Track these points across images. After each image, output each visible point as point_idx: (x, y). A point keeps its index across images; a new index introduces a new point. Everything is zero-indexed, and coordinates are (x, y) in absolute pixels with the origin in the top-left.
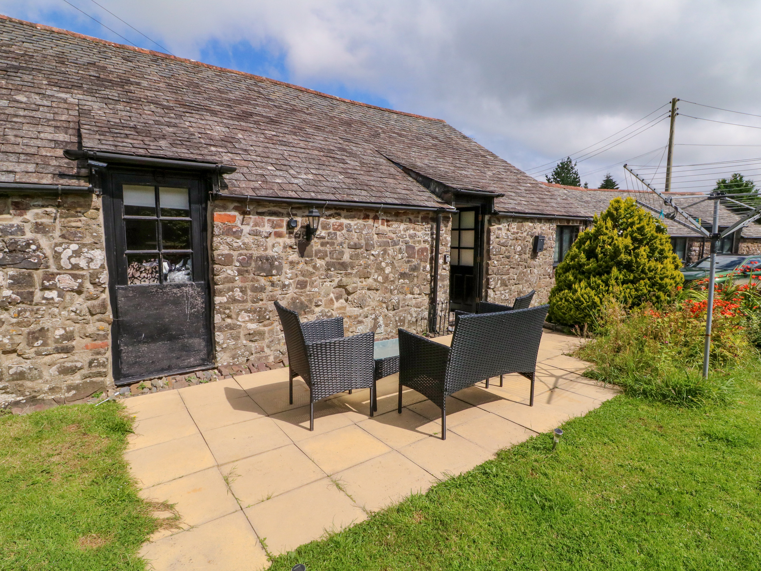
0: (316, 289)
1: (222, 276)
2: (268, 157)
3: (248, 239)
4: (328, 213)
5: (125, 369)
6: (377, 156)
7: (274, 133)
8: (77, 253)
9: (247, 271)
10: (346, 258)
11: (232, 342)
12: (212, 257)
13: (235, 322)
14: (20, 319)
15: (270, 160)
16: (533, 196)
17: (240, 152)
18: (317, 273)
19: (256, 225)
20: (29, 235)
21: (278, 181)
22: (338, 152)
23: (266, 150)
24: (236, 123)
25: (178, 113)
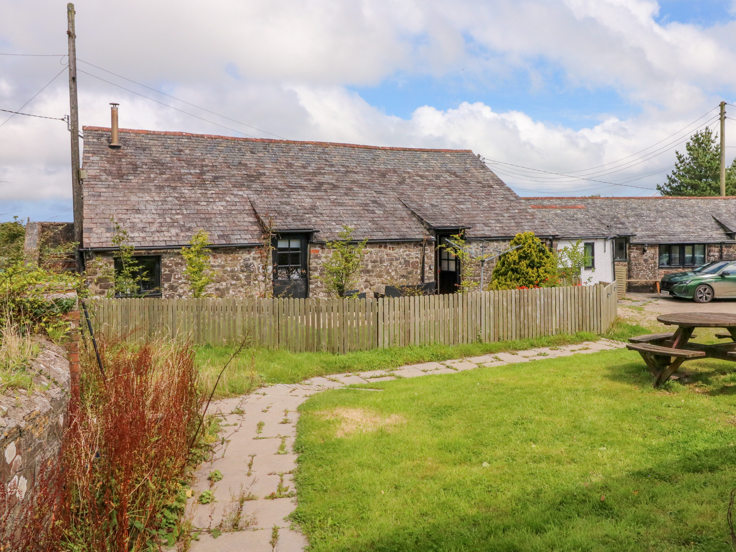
1: (313, 276)
2: (332, 217)
3: (324, 260)
6: (398, 202)
7: (335, 197)
9: (323, 274)
10: (370, 267)
12: (309, 268)
15: (333, 219)
17: (319, 215)
19: (327, 253)
20: (251, 261)
21: (337, 231)
22: (371, 205)
23: (331, 212)
24: (315, 194)
25: (288, 193)
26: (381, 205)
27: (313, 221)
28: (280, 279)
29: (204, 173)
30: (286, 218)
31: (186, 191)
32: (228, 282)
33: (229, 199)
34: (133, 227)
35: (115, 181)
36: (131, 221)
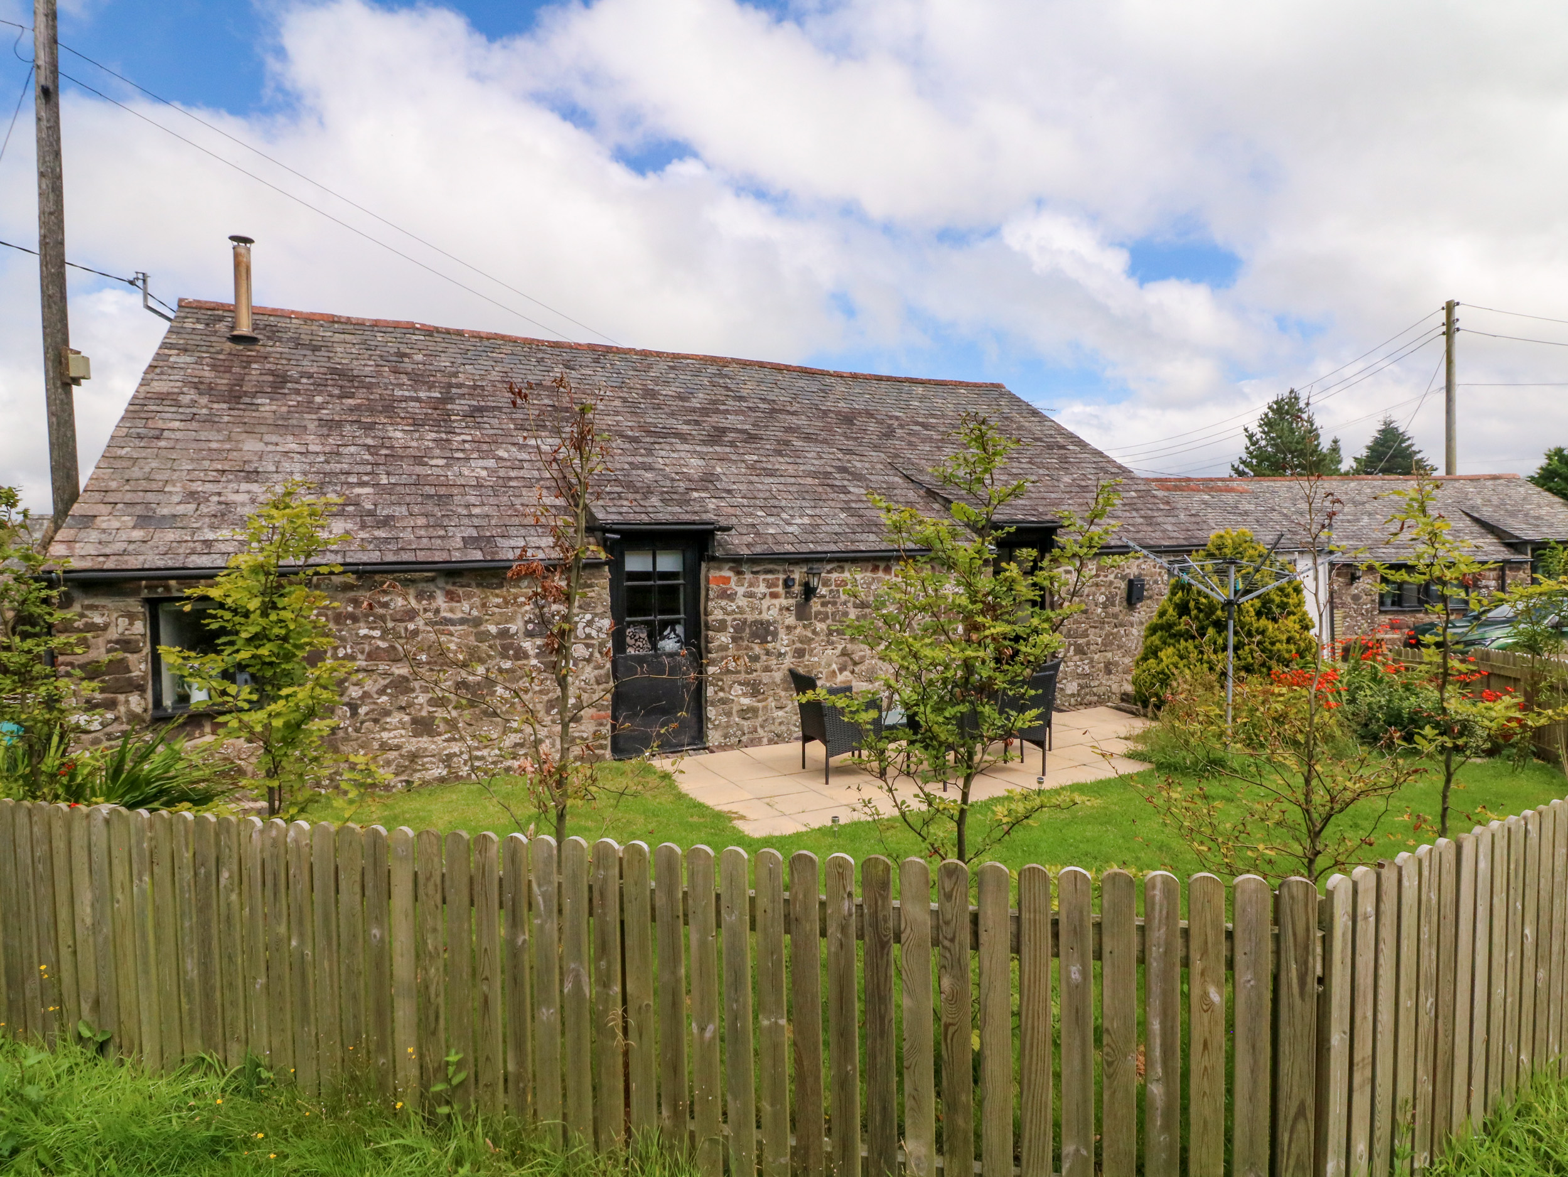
0: (816, 659)
1: (716, 643)
2: (755, 498)
3: (742, 602)
4: (829, 567)
5: (621, 744)
6: (891, 472)
7: (755, 458)
8: (589, 624)
9: (741, 638)
10: (851, 620)
11: (724, 719)
12: (706, 622)
13: (728, 695)
14: (542, 687)
15: (758, 503)
16: (1134, 514)
17: (724, 495)
18: (817, 639)
19: (751, 585)
21: (771, 531)
22: (837, 476)
23: (751, 487)
24: (711, 450)
25: (647, 446)
26: (857, 477)
27: (711, 506)
28: (631, 651)
29: (451, 398)
30: (646, 498)
31: (399, 435)
32: (491, 663)
33: (505, 455)
34: (223, 515)
35: (215, 406)
36: (222, 499)
